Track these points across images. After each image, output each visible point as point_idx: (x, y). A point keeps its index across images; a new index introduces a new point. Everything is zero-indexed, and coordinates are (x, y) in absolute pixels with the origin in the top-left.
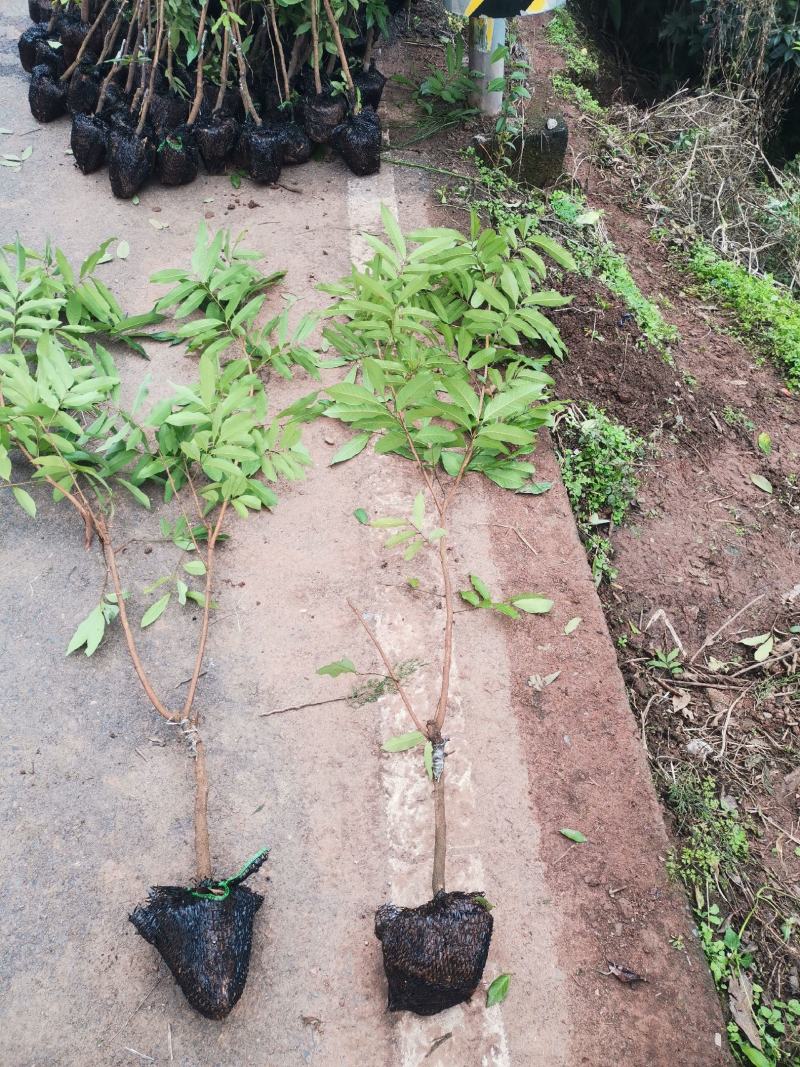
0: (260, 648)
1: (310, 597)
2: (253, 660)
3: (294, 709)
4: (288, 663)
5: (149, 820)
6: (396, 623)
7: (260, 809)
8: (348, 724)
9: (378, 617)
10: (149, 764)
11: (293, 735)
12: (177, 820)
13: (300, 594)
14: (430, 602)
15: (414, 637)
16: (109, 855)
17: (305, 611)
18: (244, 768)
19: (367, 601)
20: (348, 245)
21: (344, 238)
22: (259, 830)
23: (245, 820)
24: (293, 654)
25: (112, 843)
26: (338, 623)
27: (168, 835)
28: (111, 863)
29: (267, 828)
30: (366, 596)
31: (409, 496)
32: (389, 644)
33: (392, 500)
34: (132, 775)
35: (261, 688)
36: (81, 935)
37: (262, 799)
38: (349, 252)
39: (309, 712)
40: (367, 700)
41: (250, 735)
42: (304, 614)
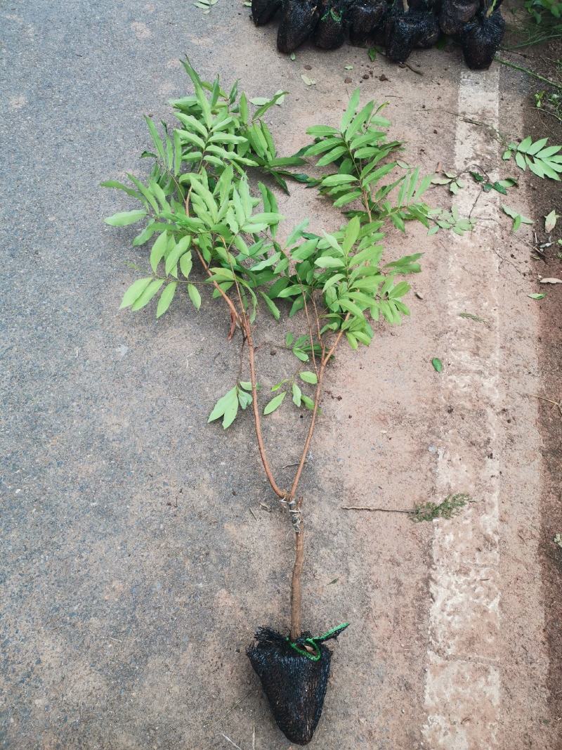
0: (348, 453)
1: (390, 422)
2: (341, 462)
3: (369, 510)
4: (368, 471)
5: (255, 566)
6: (454, 460)
7: (334, 582)
8: (408, 533)
9: (440, 452)
10: (258, 522)
11: (364, 530)
12: (274, 572)
13: (382, 418)
14: (483, 451)
15: (466, 477)
16: (224, 586)
17: (385, 432)
18: (326, 546)
19: (434, 437)
20: (455, 128)
21: (451, 122)
22: (332, 598)
23: (323, 587)
24: (372, 465)
25: (227, 576)
26: (410, 449)
27: (267, 581)
28: (224, 591)
29: (339, 597)
30: (433, 433)
31: (477, 357)
32: (447, 477)
33: (463, 357)
34: (245, 528)
35: (346, 486)
36: (199, 640)
37: (337, 574)
38: (454, 134)
39: (379, 515)
40: (425, 518)
41: (334, 522)
42: (384, 434)
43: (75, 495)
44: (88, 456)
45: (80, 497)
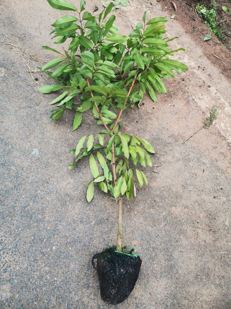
0: (166, 123)
2: (166, 128)
4: (178, 124)
6: (200, 97)
7: (204, 171)
8: (210, 134)
9: (194, 97)
10: (161, 174)
11: (196, 145)
12: (183, 186)
13: (164, 100)
14: (205, 87)
18: (190, 161)
22: (208, 177)
23: (202, 176)
24: (177, 120)
25: (169, 202)
26: (183, 104)
27: (184, 191)
28: (173, 208)
29: (210, 174)
30: (185, 92)
34: (158, 180)
35: (176, 135)
37: (202, 168)
39: (196, 136)
40: (210, 125)
41: (184, 151)
42: (170, 106)
43: (81, 226)
44: (70, 207)
45: (84, 225)
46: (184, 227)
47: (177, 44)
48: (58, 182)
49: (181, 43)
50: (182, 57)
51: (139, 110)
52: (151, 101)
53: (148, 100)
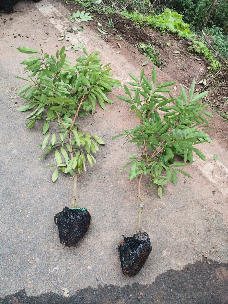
0: (113, 123)
2: (114, 127)
4: (123, 123)
10: (109, 158)
20: (50, 22)
21: (47, 21)
25: (116, 177)
28: (119, 181)
34: (107, 163)
36: (126, 197)
42: (117, 111)
46: (128, 194)
47: (121, 70)
48: (31, 170)
49: (124, 69)
50: (125, 78)
51: (93, 116)
52: (102, 109)
53: (100, 109)
